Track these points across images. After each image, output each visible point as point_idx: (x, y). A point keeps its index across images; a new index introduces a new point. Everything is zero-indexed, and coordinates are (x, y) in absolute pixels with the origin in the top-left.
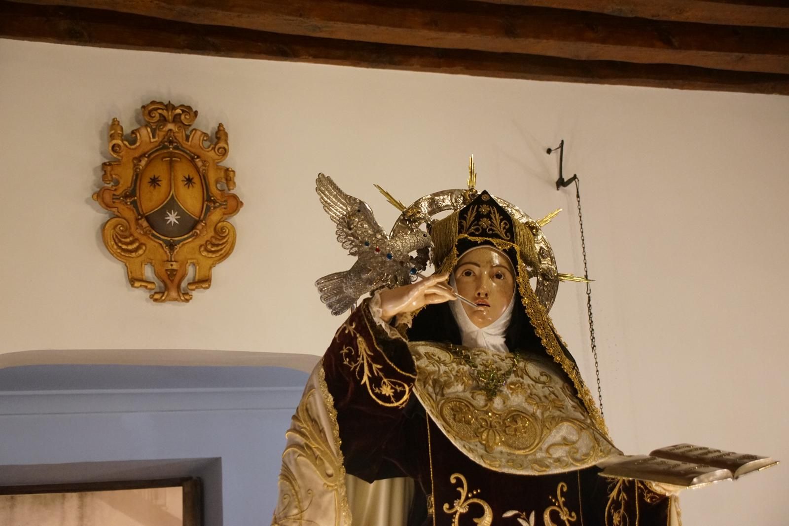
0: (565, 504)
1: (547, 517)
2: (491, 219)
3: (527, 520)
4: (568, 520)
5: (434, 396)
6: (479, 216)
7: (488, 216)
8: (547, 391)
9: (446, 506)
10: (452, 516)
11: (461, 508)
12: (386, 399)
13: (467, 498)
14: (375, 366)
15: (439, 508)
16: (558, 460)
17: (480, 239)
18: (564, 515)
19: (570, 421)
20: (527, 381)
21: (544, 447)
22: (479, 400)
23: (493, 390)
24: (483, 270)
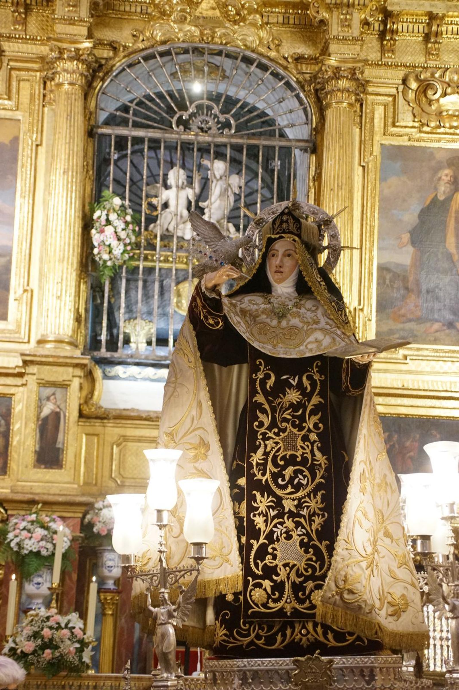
0: (317, 372)
1: (304, 379)
2: (288, 223)
3: (294, 380)
4: (319, 380)
5: (250, 322)
6: (282, 222)
7: (287, 222)
8: (312, 315)
9: (254, 375)
10: (256, 380)
11: (260, 375)
12: (213, 326)
13: (264, 371)
15: (251, 376)
16: (311, 350)
17: (277, 236)
18: (316, 377)
19: (321, 329)
20: (303, 310)
21: (305, 344)
22: (274, 323)
23: (281, 316)
24: (280, 253)
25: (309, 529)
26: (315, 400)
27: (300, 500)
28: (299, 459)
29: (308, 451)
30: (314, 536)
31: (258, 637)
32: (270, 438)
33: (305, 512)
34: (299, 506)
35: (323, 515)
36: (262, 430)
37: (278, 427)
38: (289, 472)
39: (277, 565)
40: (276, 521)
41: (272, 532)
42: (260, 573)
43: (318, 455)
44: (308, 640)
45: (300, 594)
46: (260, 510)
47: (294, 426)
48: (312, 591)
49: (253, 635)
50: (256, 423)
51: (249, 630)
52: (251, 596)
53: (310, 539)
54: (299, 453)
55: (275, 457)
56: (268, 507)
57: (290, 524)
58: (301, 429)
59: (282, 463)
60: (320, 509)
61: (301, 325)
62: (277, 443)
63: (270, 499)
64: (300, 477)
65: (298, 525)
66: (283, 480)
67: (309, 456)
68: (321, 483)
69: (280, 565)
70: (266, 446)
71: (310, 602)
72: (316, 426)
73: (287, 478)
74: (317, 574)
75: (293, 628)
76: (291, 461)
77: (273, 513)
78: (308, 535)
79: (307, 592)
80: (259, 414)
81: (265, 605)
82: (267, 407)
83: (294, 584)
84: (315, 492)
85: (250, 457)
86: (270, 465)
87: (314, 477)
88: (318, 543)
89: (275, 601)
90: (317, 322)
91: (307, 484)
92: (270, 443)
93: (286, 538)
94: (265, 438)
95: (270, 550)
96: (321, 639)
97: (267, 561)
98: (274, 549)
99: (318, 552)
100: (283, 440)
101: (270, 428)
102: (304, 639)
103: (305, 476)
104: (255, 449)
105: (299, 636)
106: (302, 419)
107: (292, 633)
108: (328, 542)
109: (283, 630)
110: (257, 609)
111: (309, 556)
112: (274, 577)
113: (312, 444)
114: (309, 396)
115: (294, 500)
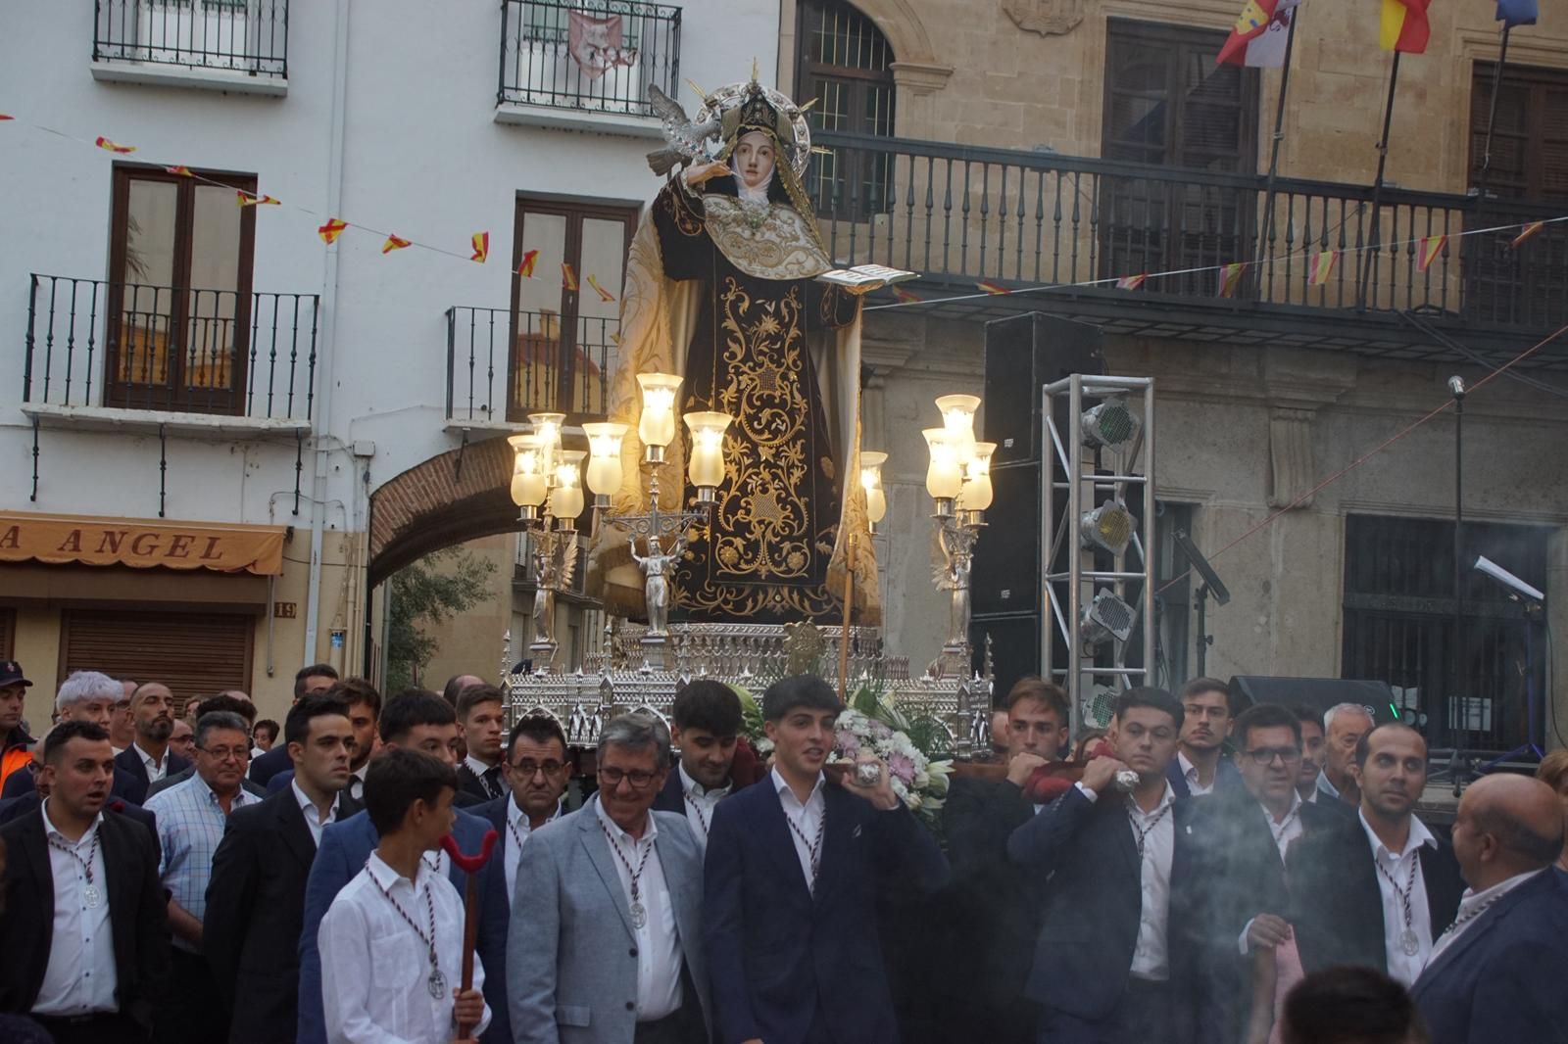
0: (795, 299)
1: (782, 305)
2: (762, 112)
3: (770, 305)
4: (797, 308)
5: (718, 230)
6: (755, 111)
7: (760, 110)
8: (790, 229)
9: (722, 295)
10: (725, 301)
11: (731, 297)
12: (688, 231)
13: (735, 291)
14: (683, 212)
15: (718, 297)
16: (791, 272)
17: (754, 127)
18: (794, 305)
19: (804, 249)
20: (778, 222)
21: (784, 264)
22: (747, 234)
23: (755, 226)
24: (755, 149)
25: (787, 483)
26: (794, 332)
27: (777, 448)
28: (777, 401)
29: (787, 391)
30: (793, 492)
31: (726, 602)
32: (743, 373)
33: (782, 463)
34: (777, 455)
35: (803, 469)
36: (735, 363)
37: (753, 361)
38: (766, 414)
39: (750, 522)
40: (750, 471)
41: (746, 484)
42: (732, 529)
43: (796, 394)
44: (783, 607)
45: (776, 555)
46: (732, 457)
47: (772, 360)
48: (789, 553)
49: (720, 599)
50: (727, 354)
51: (715, 593)
52: (719, 555)
53: (789, 494)
54: (778, 393)
55: (750, 397)
56: (742, 454)
57: (766, 475)
58: (780, 365)
59: (758, 404)
60: (799, 461)
61: (778, 240)
62: (752, 380)
63: (745, 444)
64: (779, 421)
65: (775, 476)
66: (760, 424)
67: (788, 398)
68: (800, 430)
69: (754, 522)
70: (739, 383)
71: (787, 565)
72: (794, 362)
73: (764, 422)
74: (795, 534)
75: (766, 594)
76: (768, 402)
77: (747, 461)
78: (785, 489)
79: (784, 553)
80: (730, 343)
81: (736, 566)
82: (740, 335)
83: (770, 543)
84: (794, 439)
85: (718, 394)
86: (744, 405)
87: (793, 422)
88: (796, 500)
89: (748, 562)
90: (797, 239)
91: (786, 431)
92: (744, 379)
93: (761, 491)
94: (738, 373)
95: (743, 504)
96: (797, 607)
97: (739, 516)
98: (748, 503)
99: (795, 509)
100: (759, 376)
101: (744, 361)
102: (779, 606)
103: (783, 421)
104: (726, 385)
105: (773, 603)
106: (781, 352)
107: (764, 599)
108: (807, 499)
109: (754, 596)
110: (727, 570)
111: (787, 513)
112: (748, 536)
113: (792, 384)
114: (786, 326)
115: (771, 448)
